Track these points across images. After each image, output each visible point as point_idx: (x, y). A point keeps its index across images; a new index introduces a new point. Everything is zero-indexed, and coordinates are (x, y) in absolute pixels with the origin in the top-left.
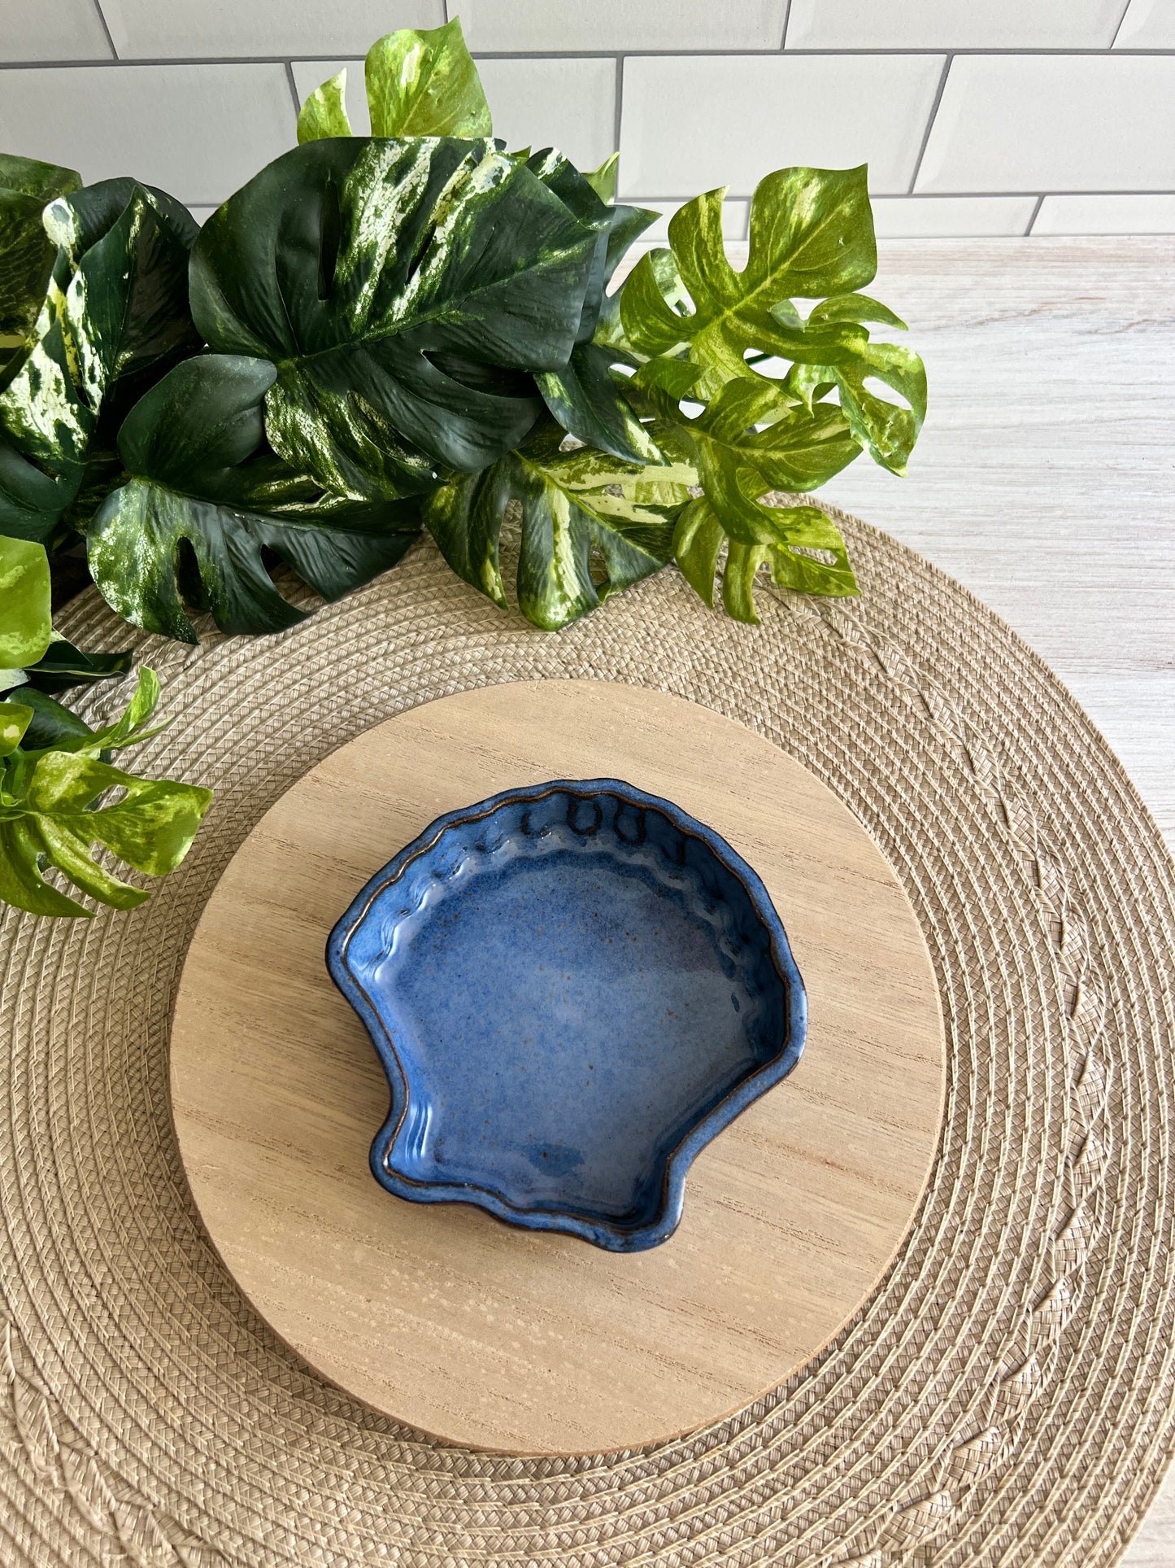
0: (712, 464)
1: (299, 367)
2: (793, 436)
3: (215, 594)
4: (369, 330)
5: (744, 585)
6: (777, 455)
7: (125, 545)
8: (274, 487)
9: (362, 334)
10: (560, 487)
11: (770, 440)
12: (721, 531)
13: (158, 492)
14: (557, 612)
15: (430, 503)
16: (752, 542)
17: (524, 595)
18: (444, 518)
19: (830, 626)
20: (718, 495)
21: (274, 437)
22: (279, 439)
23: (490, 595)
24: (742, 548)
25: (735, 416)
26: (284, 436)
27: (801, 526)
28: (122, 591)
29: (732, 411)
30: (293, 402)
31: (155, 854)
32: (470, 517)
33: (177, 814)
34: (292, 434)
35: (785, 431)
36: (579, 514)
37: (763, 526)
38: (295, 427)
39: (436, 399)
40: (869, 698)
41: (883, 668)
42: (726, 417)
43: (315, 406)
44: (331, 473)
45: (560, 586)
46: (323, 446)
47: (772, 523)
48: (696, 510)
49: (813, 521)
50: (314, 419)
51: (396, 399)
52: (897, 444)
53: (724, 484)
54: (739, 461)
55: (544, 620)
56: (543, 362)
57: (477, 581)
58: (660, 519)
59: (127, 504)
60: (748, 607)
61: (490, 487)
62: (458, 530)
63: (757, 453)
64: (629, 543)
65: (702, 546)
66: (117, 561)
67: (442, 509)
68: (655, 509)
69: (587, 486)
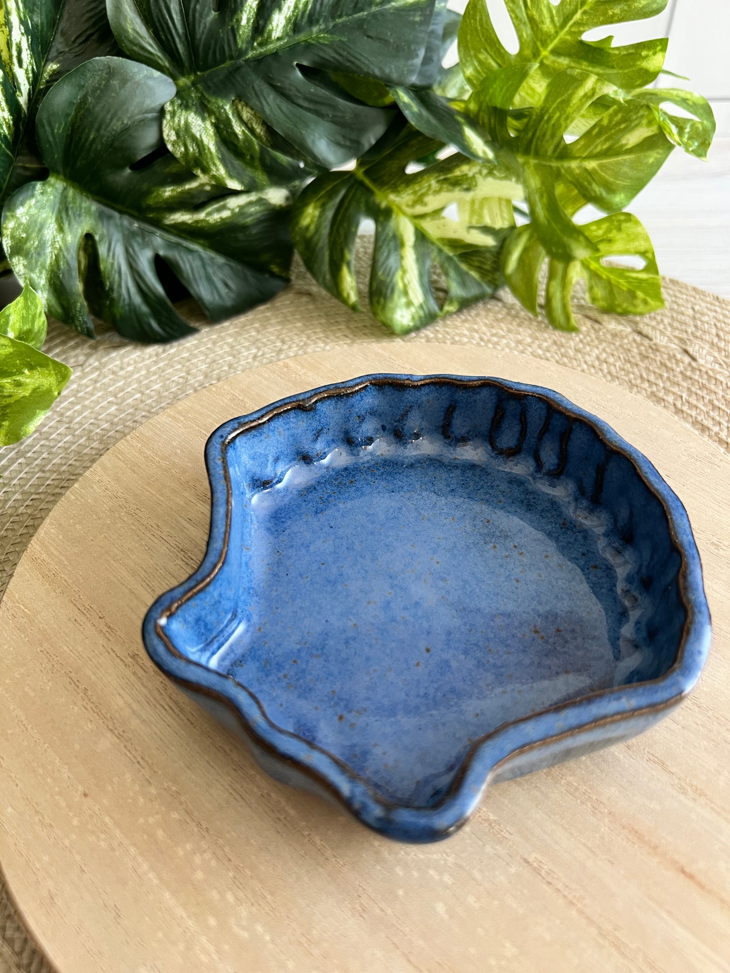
0: (535, 182)
1: (194, 84)
2: (606, 140)
3: (111, 289)
4: (253, 48)
5: (563, 298)
6: (591, 165)
7: (34, 226)
8: (168, 192)
9: (246, 52)
10: (405, 214)
11: (586, 146)
12: (542, 251)
13: (71, 192)
14: (402, 316)
15: (297, 223)
16: (568, 258)
17: (375, 299)
18: (309, 234)
19: (640, 333)
20: (541, 212)
21: (170, 135)
22: (173, 137)
23: (344, 301)
24: (560, 266)
25: (557, 115)
26: (177, 134)
27: (613, 234)
28: (30, 267)
29: (554, 112)
30: (186, 107)
31: (6, 423)
32: (331, 234)
33: (34, 390)
34: (184, 133)
35: (599, 134)
36: (421, 237)
37: (577, 240)
38: (187, 126)
39: (306, 104)
40: (686, 377)
41: (694, 359)
42: (550, 118)
43: (204, 109)
44: (215, 164)
45: (405, 293)
46: (210, 141)
47: (587, 239)
48: (520, 235)
49: (624, 225)
50: (204, 120)
51: (272, 104)
52: (696, 144)
53: (545, 200)
54: (557, 175)
55: (391, 320)
56: (395, 76)
57: (335, 288)
58: (489, 241)
59: (42, 193)
60: (568, 318)
61: (347, 208)
62: (320, 245)
63: (574, 164)
64: (464, 267)
65: (527, 266)
66: (27, 239)
67: (307, 228)
68: (486, 230)
69: (428, 209)
